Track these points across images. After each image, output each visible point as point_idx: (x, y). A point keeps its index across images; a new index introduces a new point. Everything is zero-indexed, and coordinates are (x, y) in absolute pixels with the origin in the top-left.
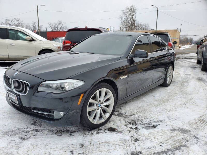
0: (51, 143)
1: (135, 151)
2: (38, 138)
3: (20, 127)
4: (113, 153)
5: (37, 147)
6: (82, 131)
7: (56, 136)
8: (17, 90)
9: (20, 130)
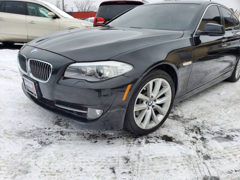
0: (82, 153)
1: (208, 175)
2: (63, 144)
3: (40, 127)
4: (174, 176)
5: (63, 158)
6: (124, 138)
7: (88, 142)
8: (34, 75)
9: (40, 131)
